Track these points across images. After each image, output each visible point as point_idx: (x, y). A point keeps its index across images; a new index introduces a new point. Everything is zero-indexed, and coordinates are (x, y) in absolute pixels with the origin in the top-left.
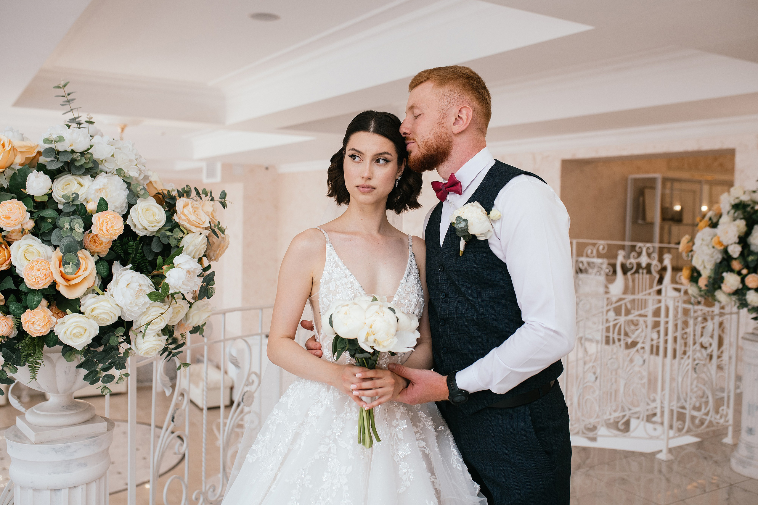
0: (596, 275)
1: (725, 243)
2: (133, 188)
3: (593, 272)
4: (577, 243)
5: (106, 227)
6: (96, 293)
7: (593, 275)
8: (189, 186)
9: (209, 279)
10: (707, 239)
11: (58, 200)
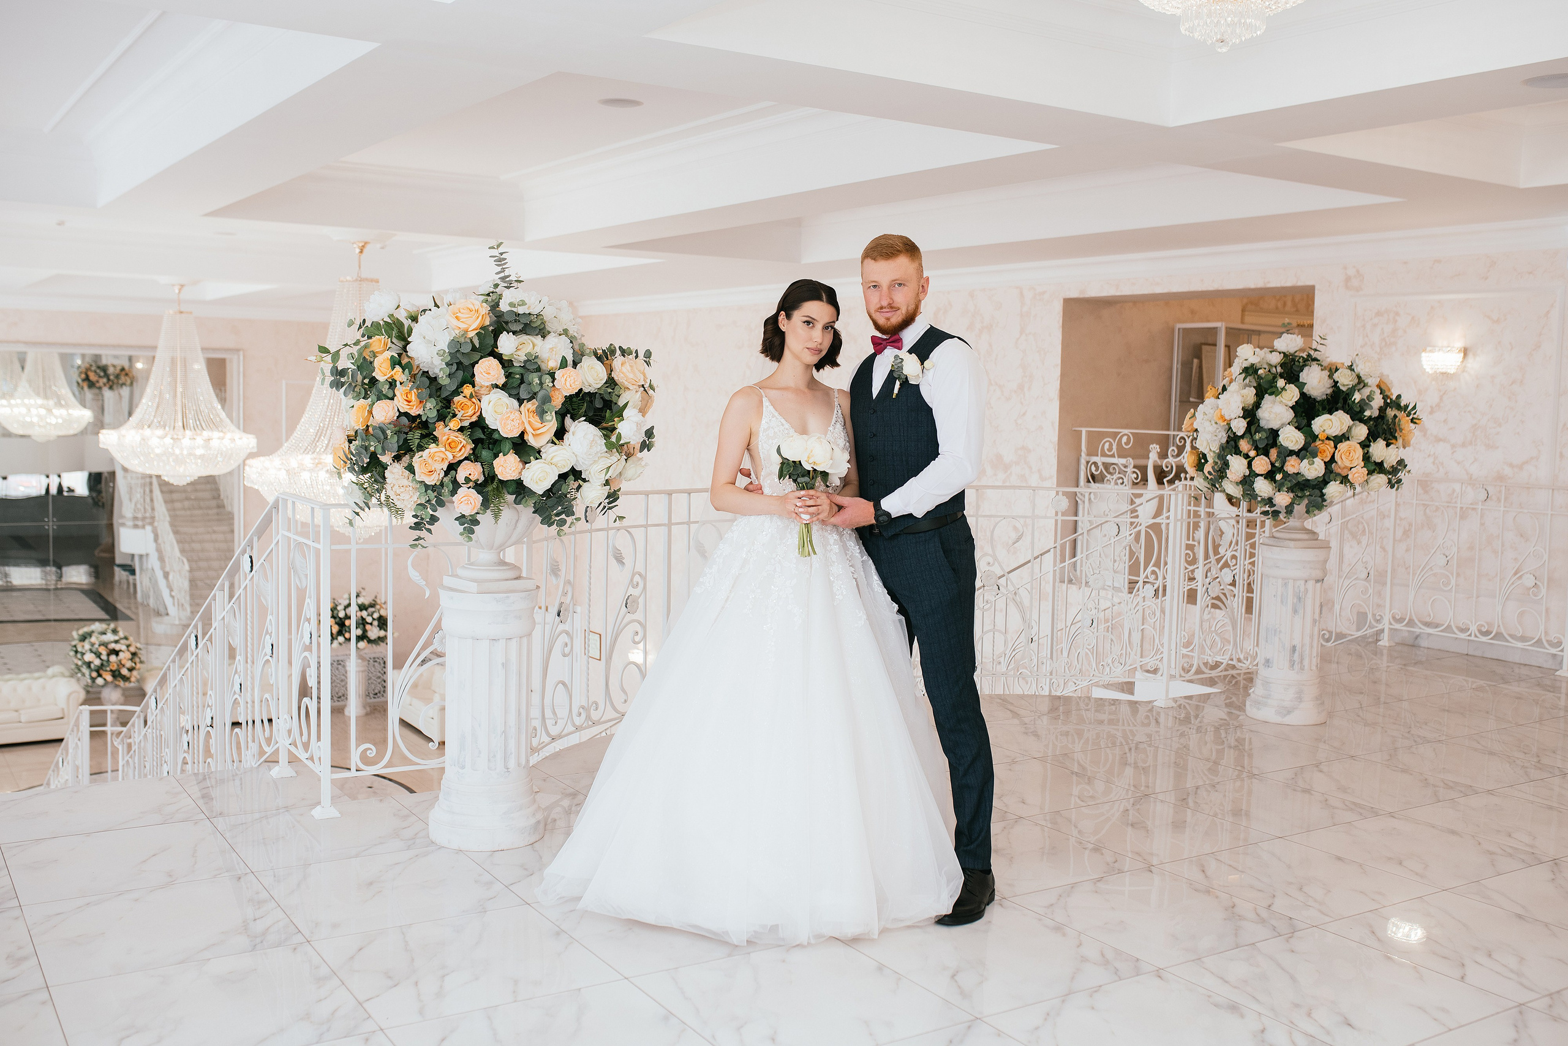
0: (1117, 484)
1: (1228, 418)
2: (577, 347)
3: (1113, 479)
4: (1088, 432)
5: (568, 383)
6: (553, 442)
7: (1113, 482)
8: (611, 345)
9: (649, 433)
10: (1210, 413)
11: (520, 358)
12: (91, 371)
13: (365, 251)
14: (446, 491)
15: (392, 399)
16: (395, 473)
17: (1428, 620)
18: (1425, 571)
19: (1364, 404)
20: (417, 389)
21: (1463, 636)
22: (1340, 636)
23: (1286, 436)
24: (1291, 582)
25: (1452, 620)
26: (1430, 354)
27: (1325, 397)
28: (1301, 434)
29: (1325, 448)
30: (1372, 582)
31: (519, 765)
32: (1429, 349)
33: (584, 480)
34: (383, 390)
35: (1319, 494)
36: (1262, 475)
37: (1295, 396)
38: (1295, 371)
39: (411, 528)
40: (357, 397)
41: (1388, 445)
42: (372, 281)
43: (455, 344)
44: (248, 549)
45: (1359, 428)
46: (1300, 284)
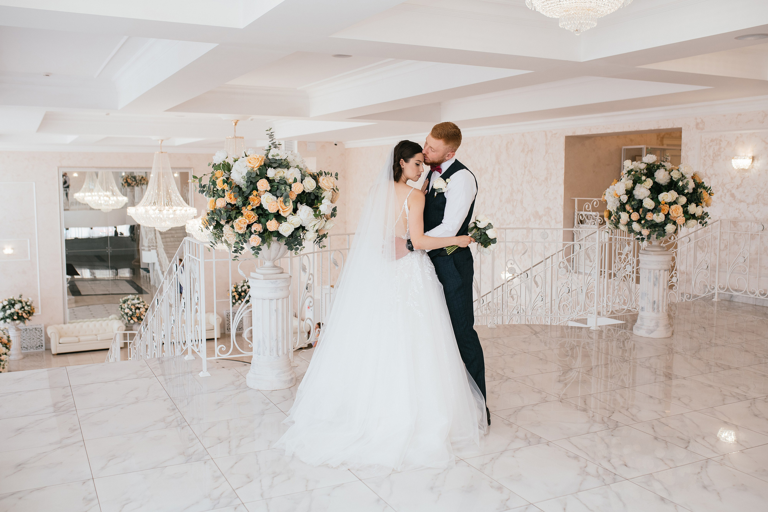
0: (592, 224)
1: (619, 195)
2: (303, 173)
3: (590, 222)
4: (578, 200)
5: (297, 189)
6: (292, 215)
7: (590, 224)
8: (321, 171)
9: (335, 209)
10: (612, 192)
11: (277, 179)
12: (129, 178)
13: (237, 124)
14: (247, 236)
15: (224, 197)
16: (227, 229)
17: (736, 288)
18: (734, 265)
19: (684, 187)
20: (234, 193)
21: (752, 296)
22: (695, 296)
23: (646, 203)
24: (652, 271)
25: (747, 289)
26: (736, 160)
27: (666, 184)
28: (653, 202)
29: (664, 208)
30: (709, 270)
31: (283, 353)
32: (735, 157)
33: (307, 231)
34: (220, 193)
35: (662, 230)
36: (636, 221)
37: (651, 184)
38: (653, 171)
39: (233, 252)
40: (210, 197)
41: (697, 206)
42: (241, 138)
43: (249, 174)
44: (175, 262)
45: (682, 198)
46: (675, 127)
